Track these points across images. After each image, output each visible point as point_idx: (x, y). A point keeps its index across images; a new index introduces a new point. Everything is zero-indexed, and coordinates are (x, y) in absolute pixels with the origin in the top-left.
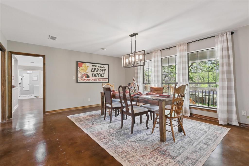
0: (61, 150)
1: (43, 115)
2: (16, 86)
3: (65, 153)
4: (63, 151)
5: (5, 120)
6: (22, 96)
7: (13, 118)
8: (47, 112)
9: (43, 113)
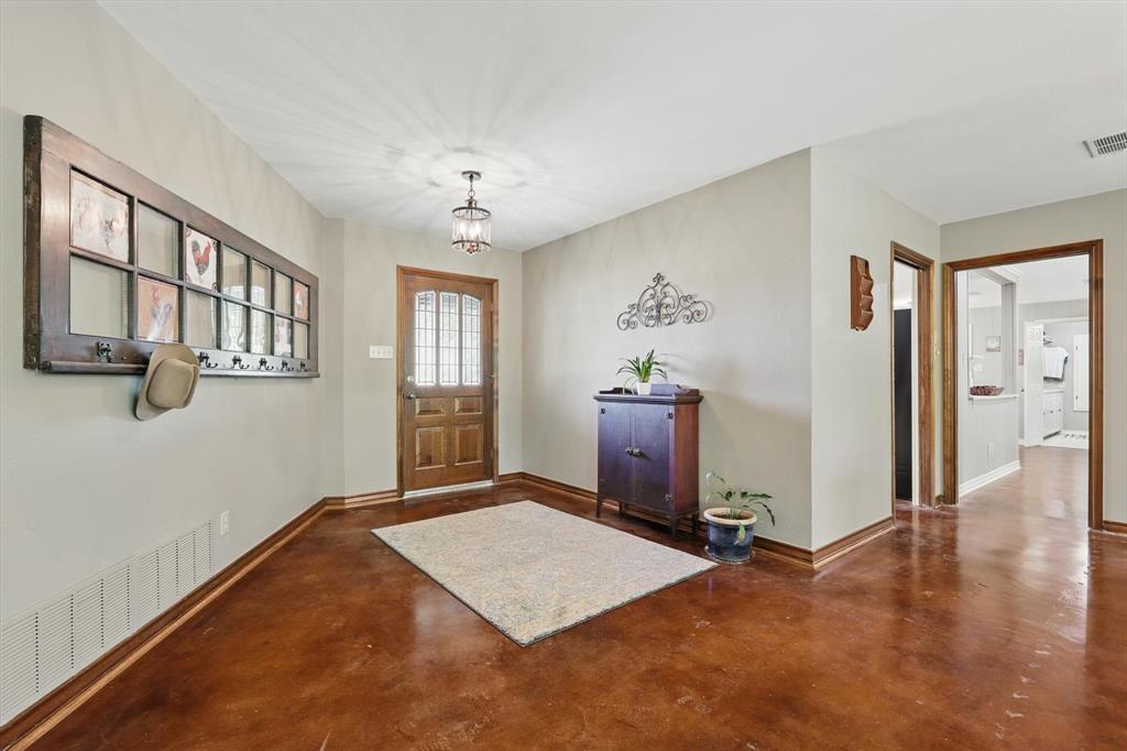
0: (1015, 696)
1: (1090, 534)
2: (1002, 389)
3: (1020, 715)
4: (1017, 705)
5: (930, 505)
6: (1070, 433)
7: (958, 505)
8: (1116, 527)
9: (1090, 525)
